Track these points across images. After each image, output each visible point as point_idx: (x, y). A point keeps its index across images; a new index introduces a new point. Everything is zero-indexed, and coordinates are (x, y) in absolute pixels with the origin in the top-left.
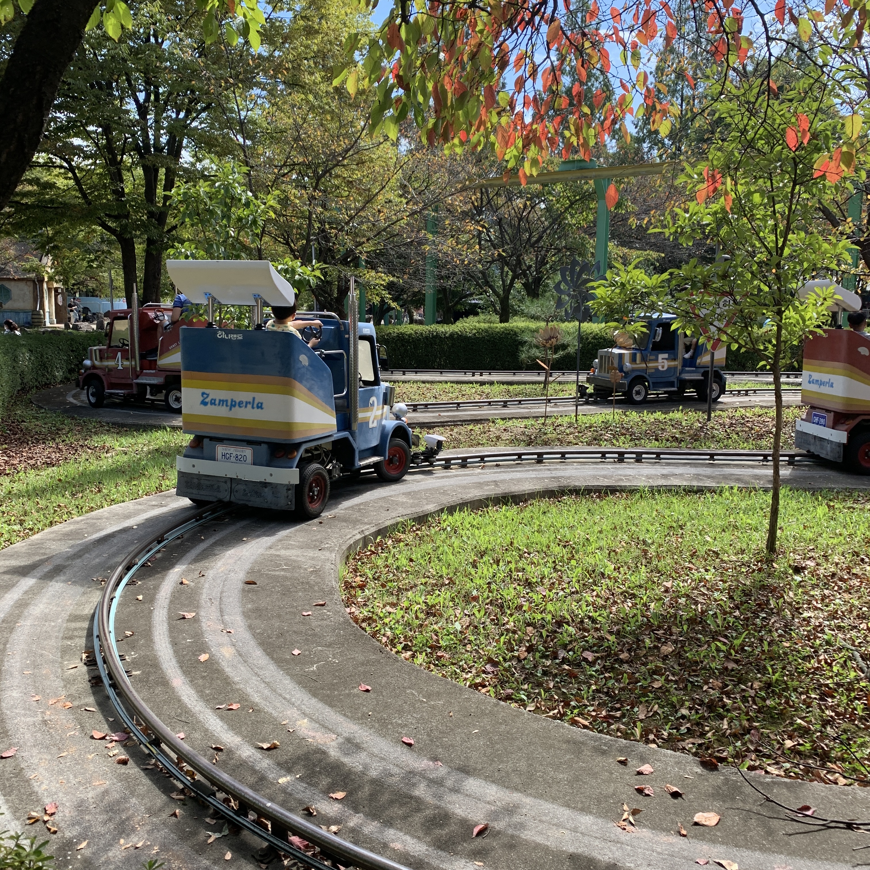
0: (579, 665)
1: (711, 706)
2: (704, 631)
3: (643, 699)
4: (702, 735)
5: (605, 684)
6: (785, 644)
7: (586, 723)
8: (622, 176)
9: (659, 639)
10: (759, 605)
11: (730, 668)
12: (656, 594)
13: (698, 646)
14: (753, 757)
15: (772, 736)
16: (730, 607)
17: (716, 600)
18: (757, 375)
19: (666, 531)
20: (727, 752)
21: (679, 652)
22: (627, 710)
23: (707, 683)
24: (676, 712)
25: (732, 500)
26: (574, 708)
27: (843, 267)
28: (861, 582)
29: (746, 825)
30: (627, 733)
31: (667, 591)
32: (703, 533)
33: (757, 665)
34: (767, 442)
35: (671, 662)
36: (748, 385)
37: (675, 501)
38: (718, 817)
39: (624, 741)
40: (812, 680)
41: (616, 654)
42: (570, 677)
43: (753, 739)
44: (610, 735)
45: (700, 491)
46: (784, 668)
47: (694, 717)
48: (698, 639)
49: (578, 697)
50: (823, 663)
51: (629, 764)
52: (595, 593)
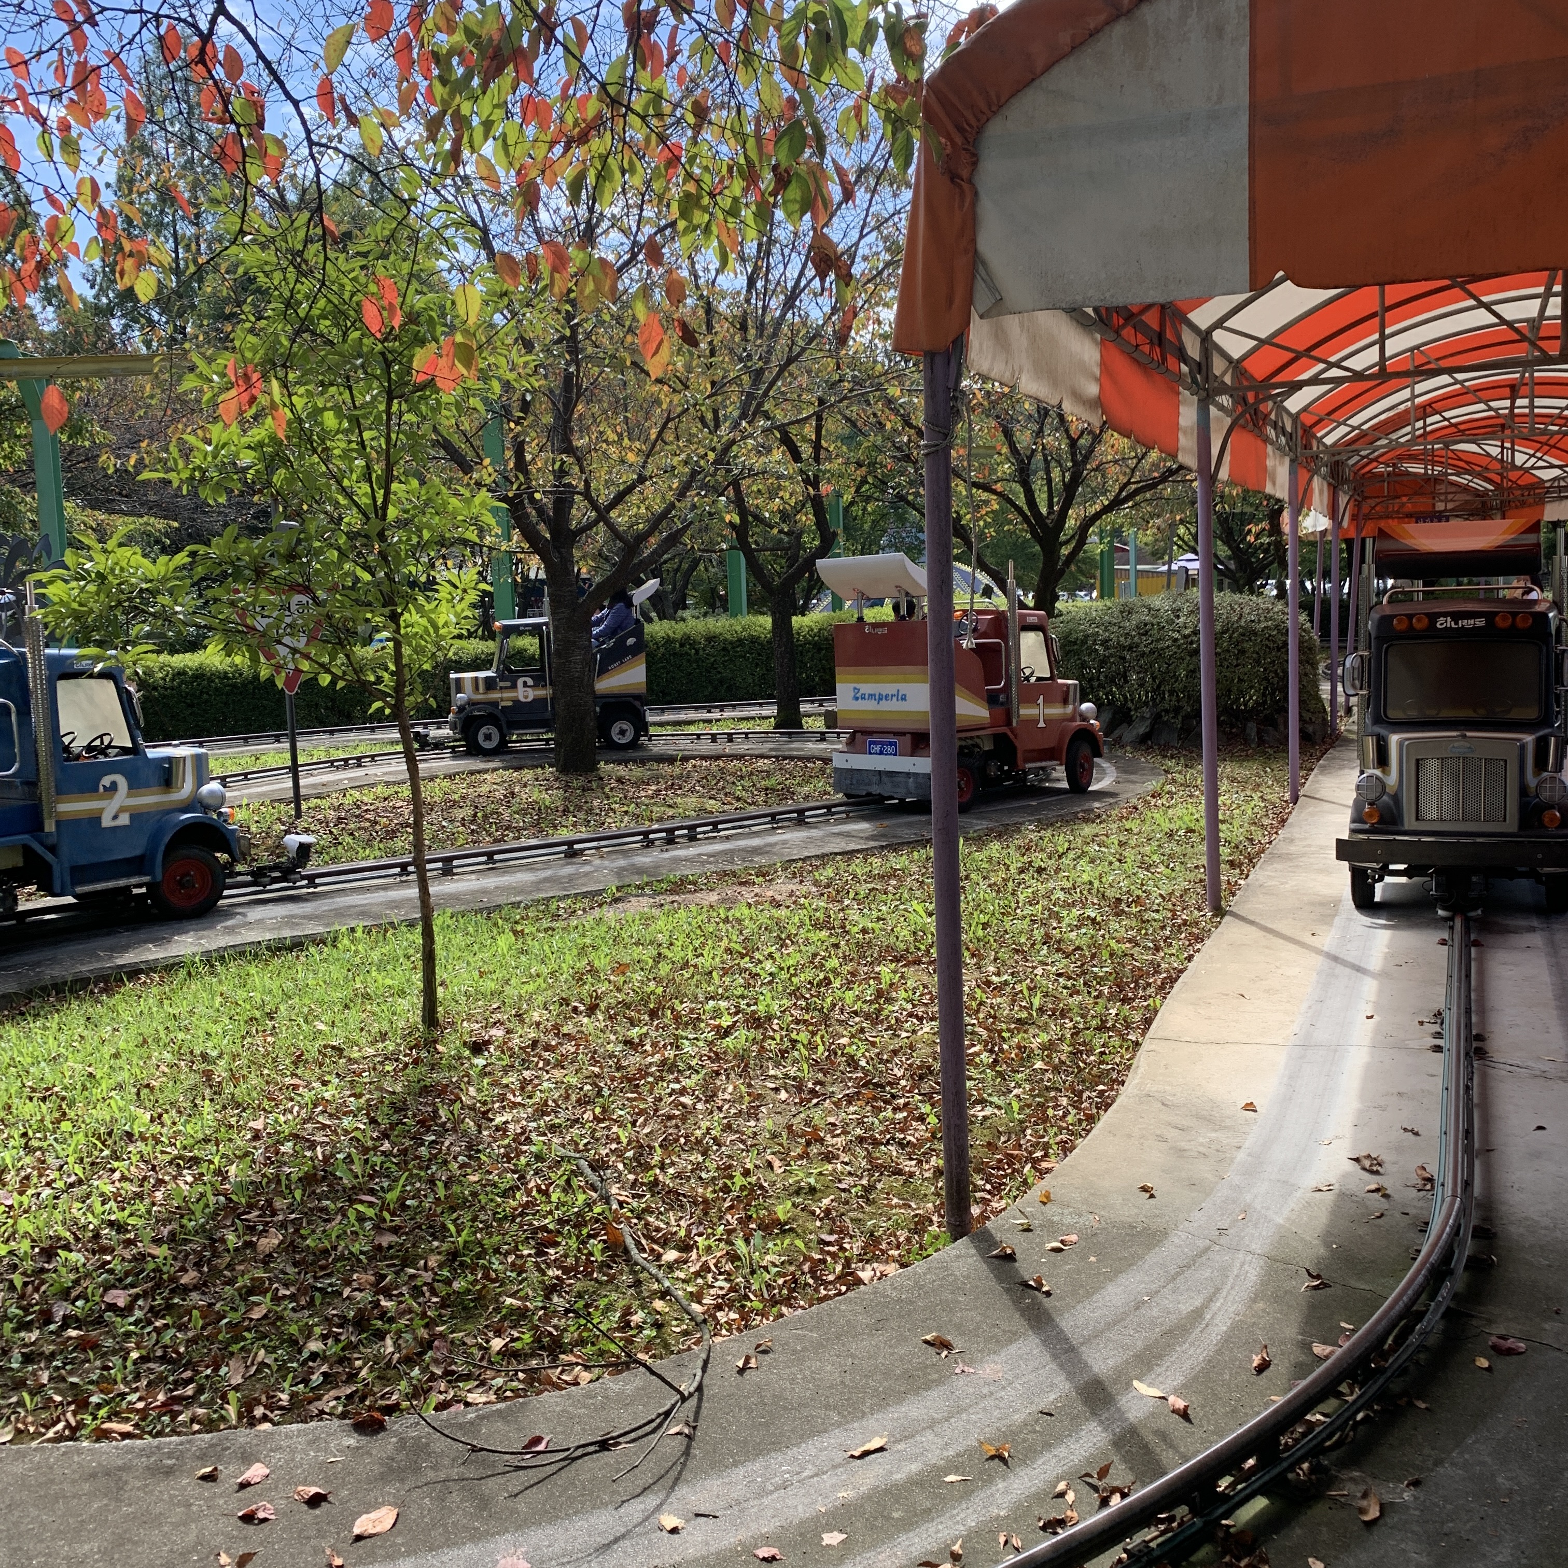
0: (99, 1321)
1: (361, 1322)
2: (333, 1194)
3: (235, 1348)
4: (352, 1377)
5: (157, 1342)
6: (473, 1178)
7: (127, 1428)
8: (77, 376)
9: (251, 1229)
10: (422, 1123)
11: (385, 1244)
12: (238, 1148)
13: (326, 1221)
14: (443, 1386)
15: (470, 1341)
16: (372, 1139)
17: (346, 1132)
18: (373, 729)
19: (244, 1029)
20: (398, 1393)
21: (292, 1242)
22: (207, 1377)
23: (348, 1282)
24: (300, 1352)
25: (356, 952)
26: (99, 1406)
27: (488, 540)
28: (578, 1045)
29: (443, 1508)
30: (211, 1421)
31: (256, 1136)
32: (310, 1018)
33: (431, 1227)
34: (404, 842)
35: (281, 1264)
36: (361, 748)
37: (253, 971)
38: (395, 1512)
39: (207, 1436)
40: (521, 1226)
41: (173, 1279)
42: (84, 1350)
43: (439, 1355)
44: (179, 1434)
45: (297, 945)
46: (474, 1219)
47: (334, 1349)
48: (324, 1210)
49: (104, 1384)
50: (534, 1193)
51: (221, 1477)
52: (117, 1175)
